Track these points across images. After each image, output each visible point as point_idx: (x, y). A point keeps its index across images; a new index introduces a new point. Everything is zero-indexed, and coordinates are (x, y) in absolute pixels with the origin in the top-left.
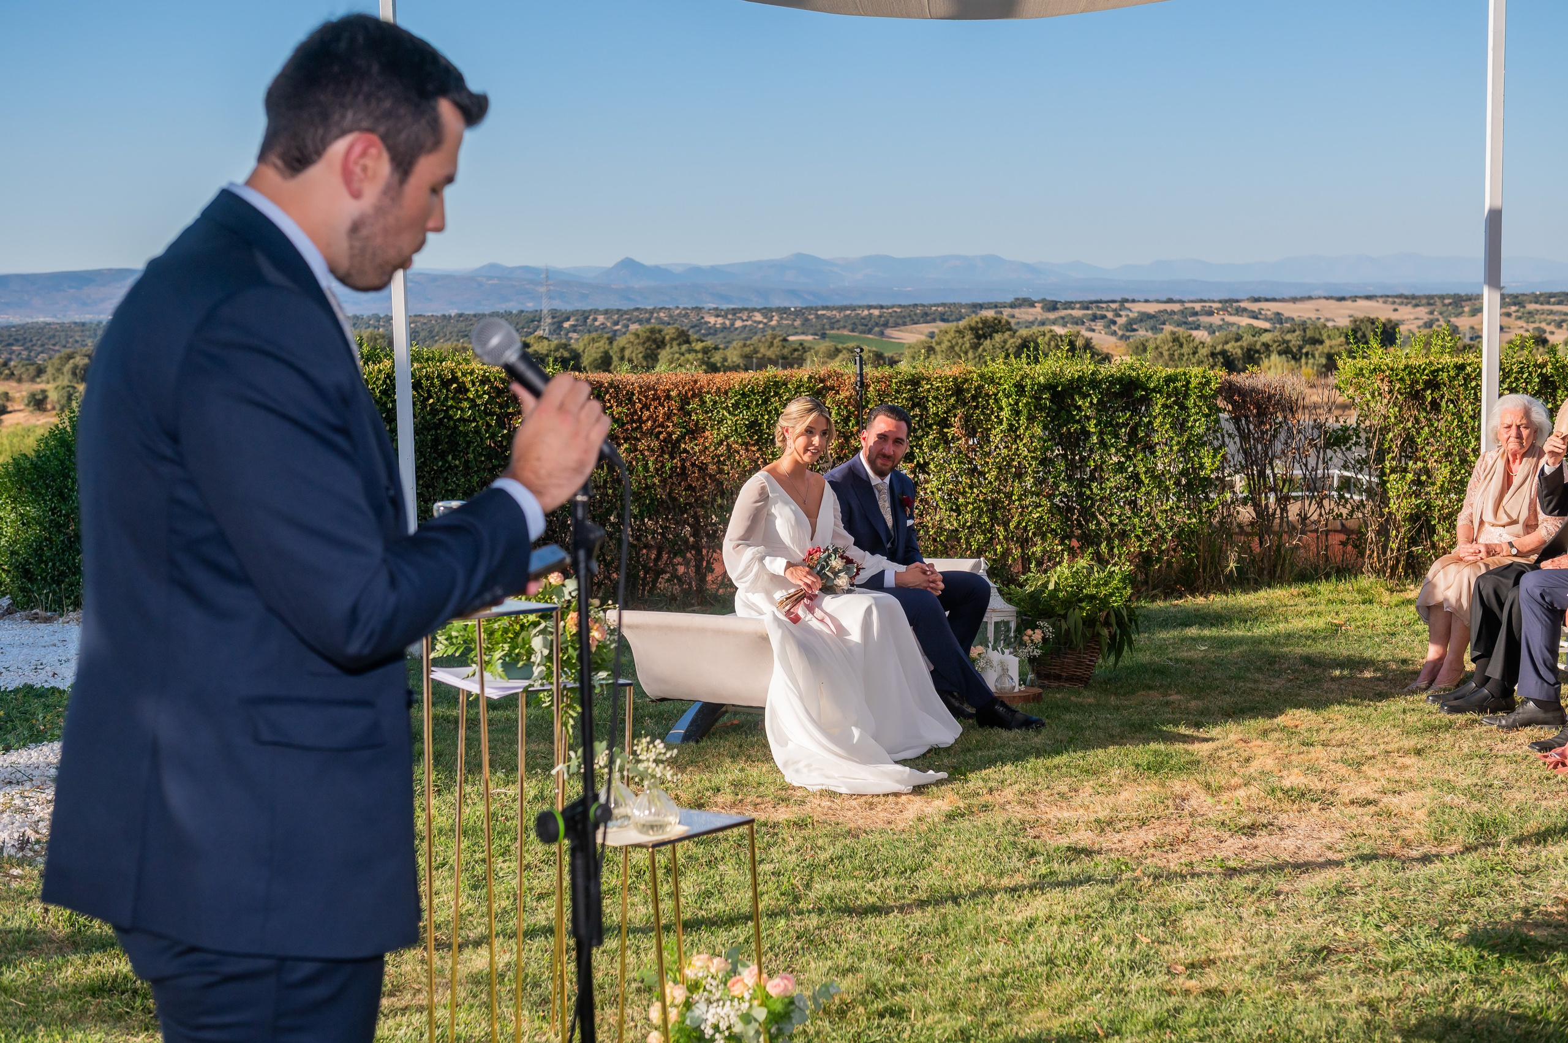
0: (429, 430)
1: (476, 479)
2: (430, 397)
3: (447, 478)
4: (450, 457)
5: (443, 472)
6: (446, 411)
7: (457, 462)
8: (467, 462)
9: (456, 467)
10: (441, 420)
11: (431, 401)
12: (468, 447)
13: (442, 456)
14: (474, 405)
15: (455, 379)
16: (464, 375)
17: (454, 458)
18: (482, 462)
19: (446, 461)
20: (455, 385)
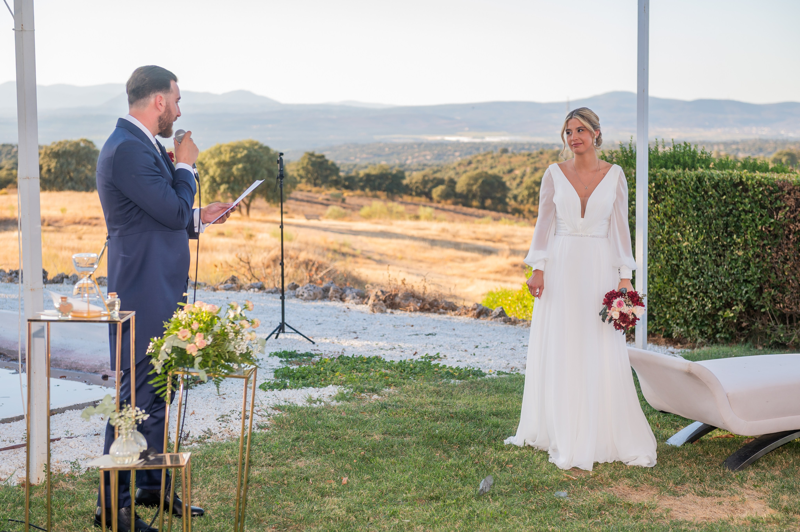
0: (722, 217)
1: (752, 252)
2: (724, 194)
3: (732, 251)
4: (735, 236)
5: (730, 246)
6: (735, 204)
7: (739, 240)
8: (746, 240)
9: (739, 243)
10: (731, 211)
11: (724, 197)
12: (747, 230)
13: (730, 235)
14: (753, 201)
15: (741, 183)
16: (748, 179)
17: (738, 237)
18: (756, 241)
19: (733, 239)
20: (741, 187)
